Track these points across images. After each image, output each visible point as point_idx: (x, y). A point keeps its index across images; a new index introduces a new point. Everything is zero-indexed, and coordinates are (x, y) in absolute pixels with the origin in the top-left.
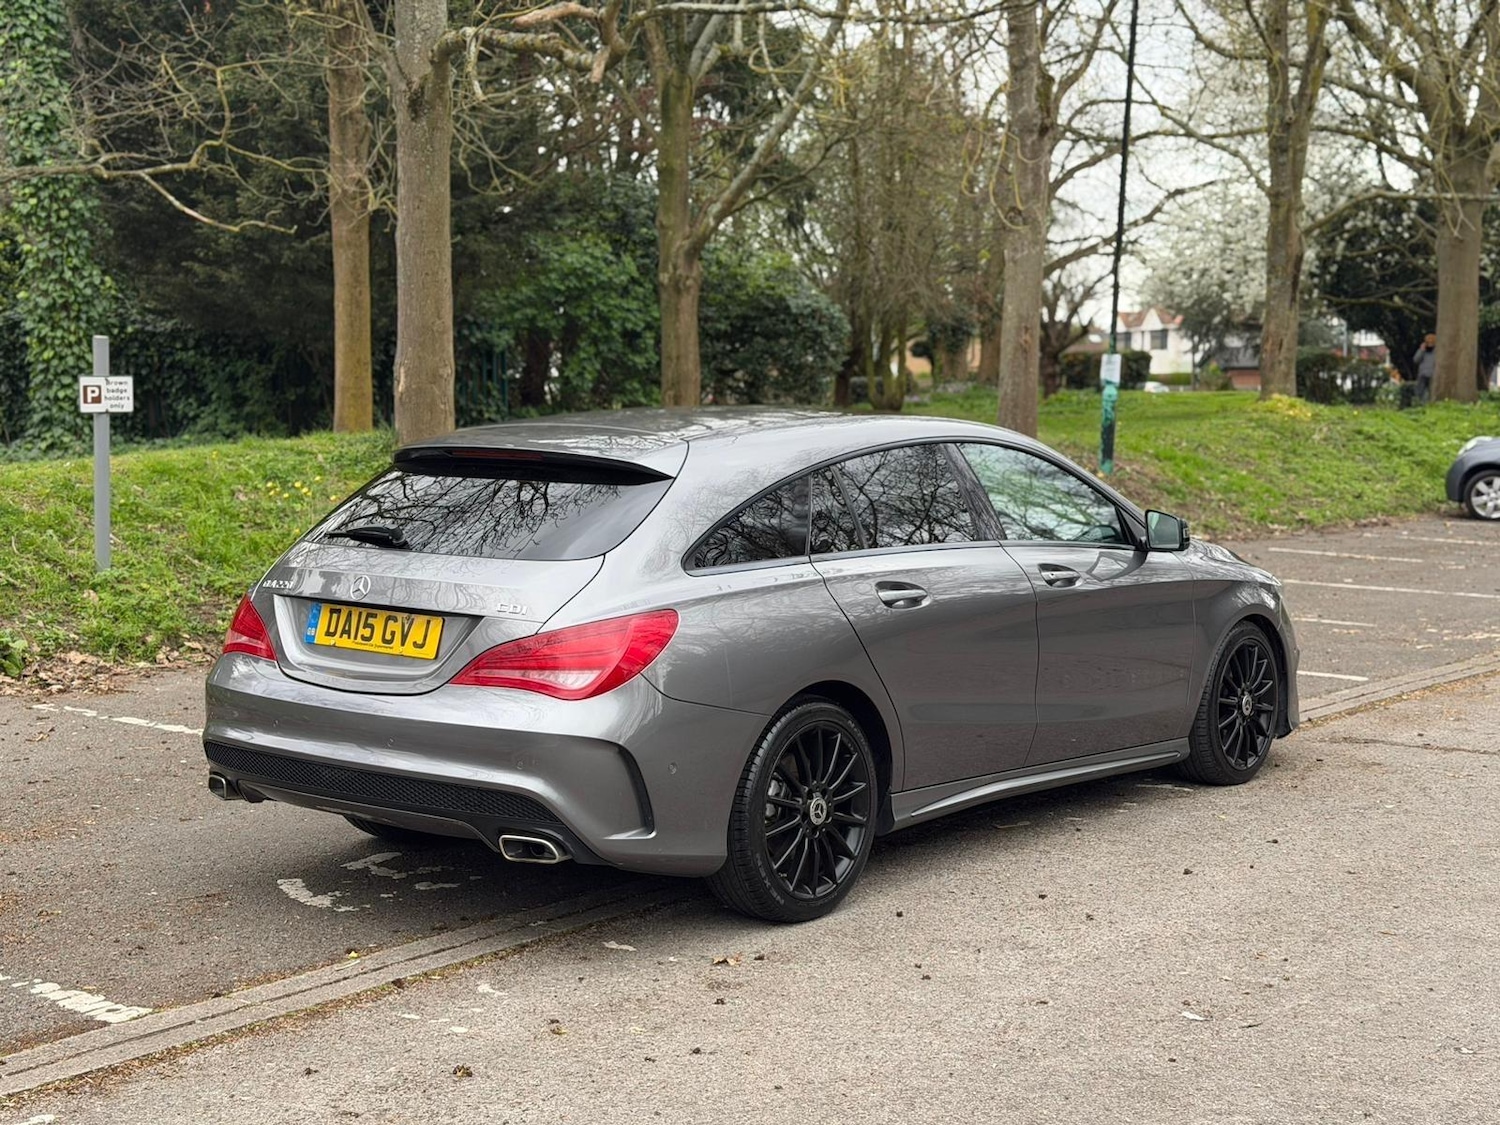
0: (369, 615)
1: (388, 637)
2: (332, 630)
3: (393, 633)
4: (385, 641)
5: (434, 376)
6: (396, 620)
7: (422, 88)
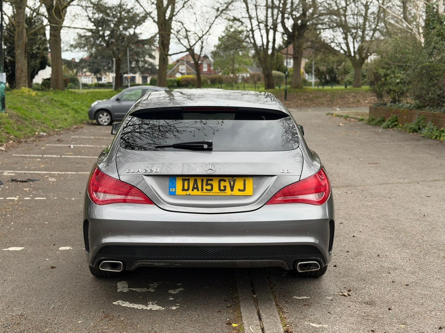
0: (208, 180)
1: (222, 188)
2: (186, 188)
3: (225, 187)
4: (220, 189)
6: (225, 181)
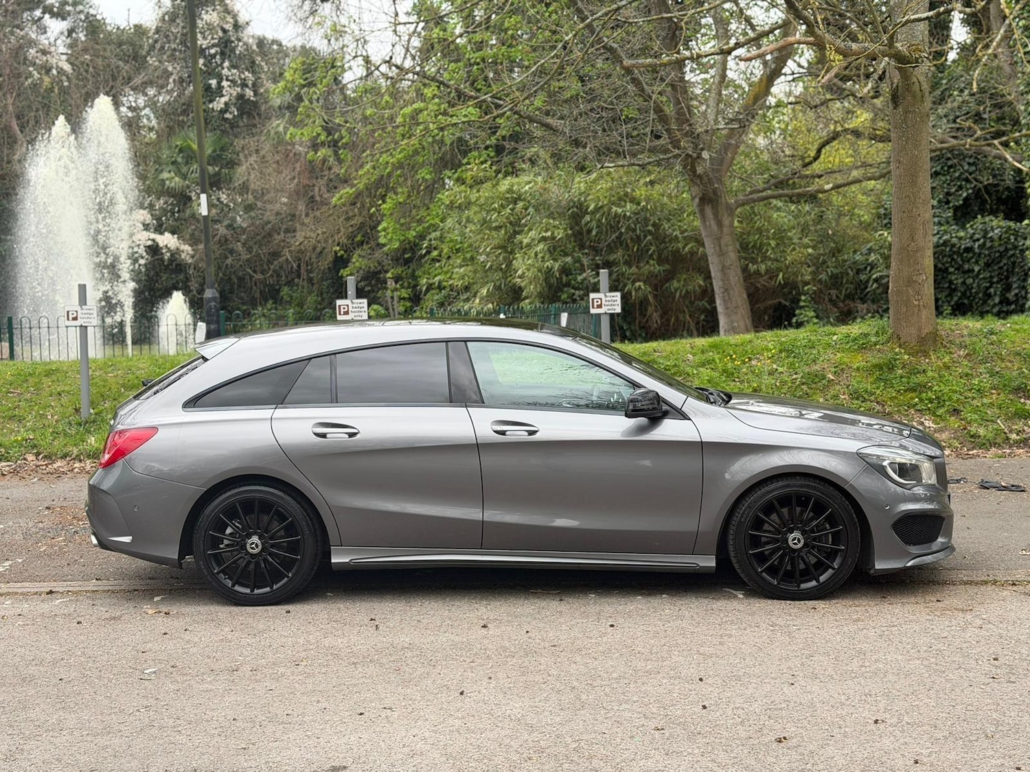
5: (909, 281)
7: (897, 86)
